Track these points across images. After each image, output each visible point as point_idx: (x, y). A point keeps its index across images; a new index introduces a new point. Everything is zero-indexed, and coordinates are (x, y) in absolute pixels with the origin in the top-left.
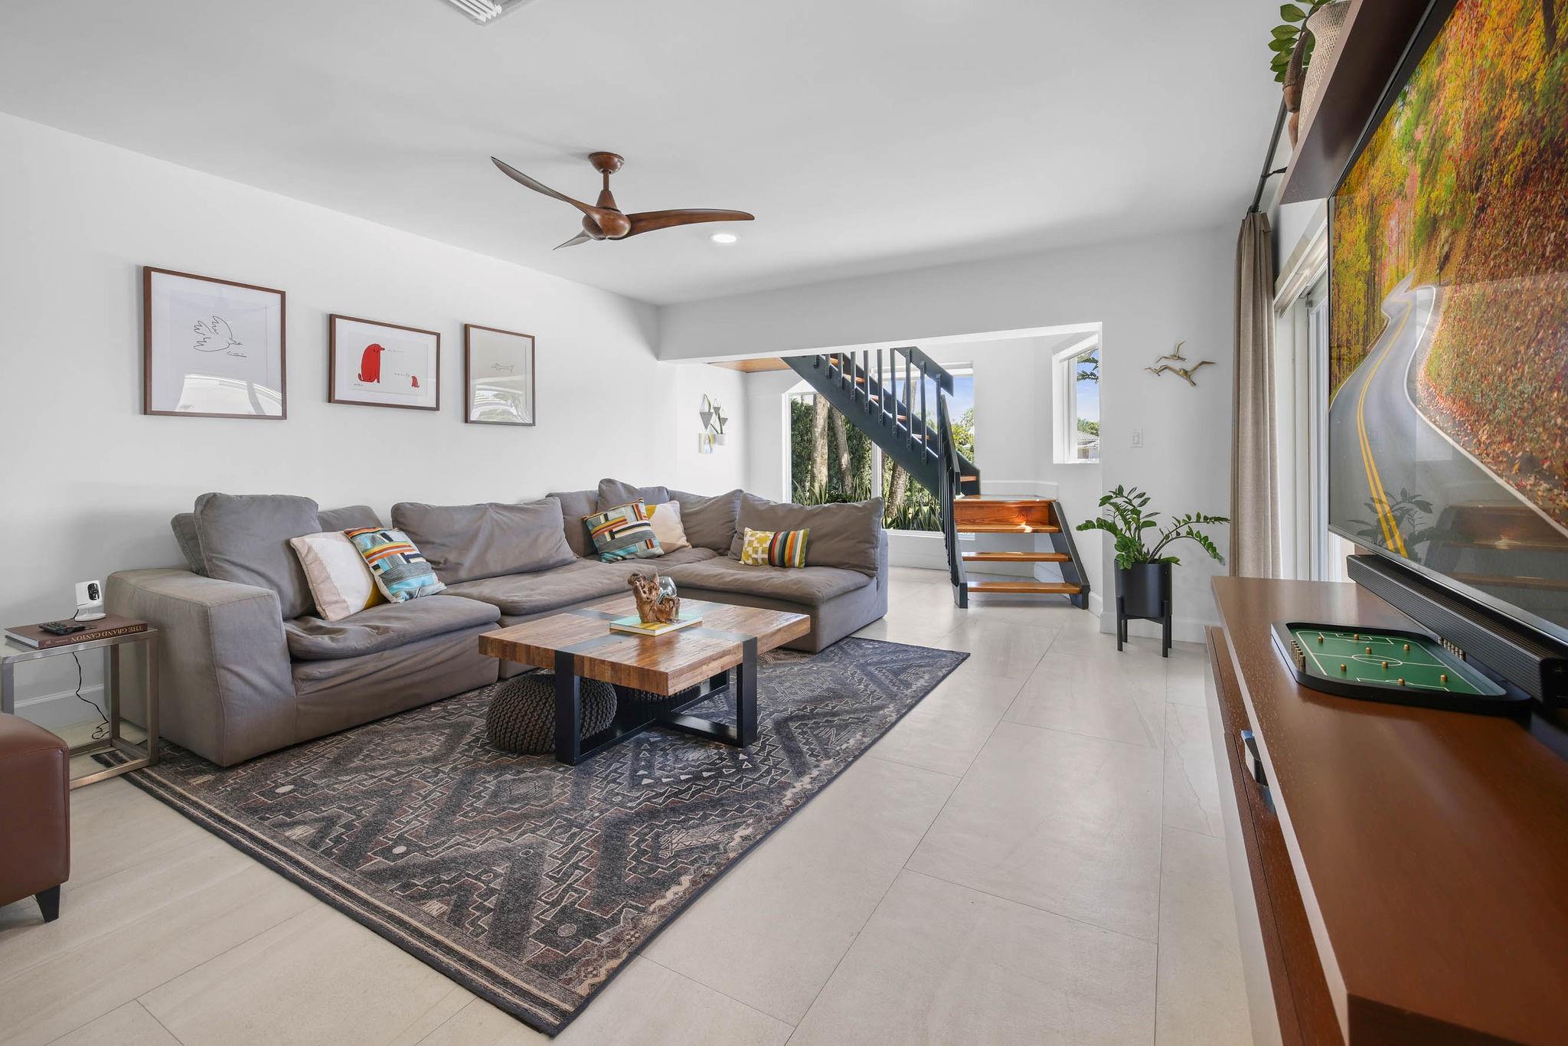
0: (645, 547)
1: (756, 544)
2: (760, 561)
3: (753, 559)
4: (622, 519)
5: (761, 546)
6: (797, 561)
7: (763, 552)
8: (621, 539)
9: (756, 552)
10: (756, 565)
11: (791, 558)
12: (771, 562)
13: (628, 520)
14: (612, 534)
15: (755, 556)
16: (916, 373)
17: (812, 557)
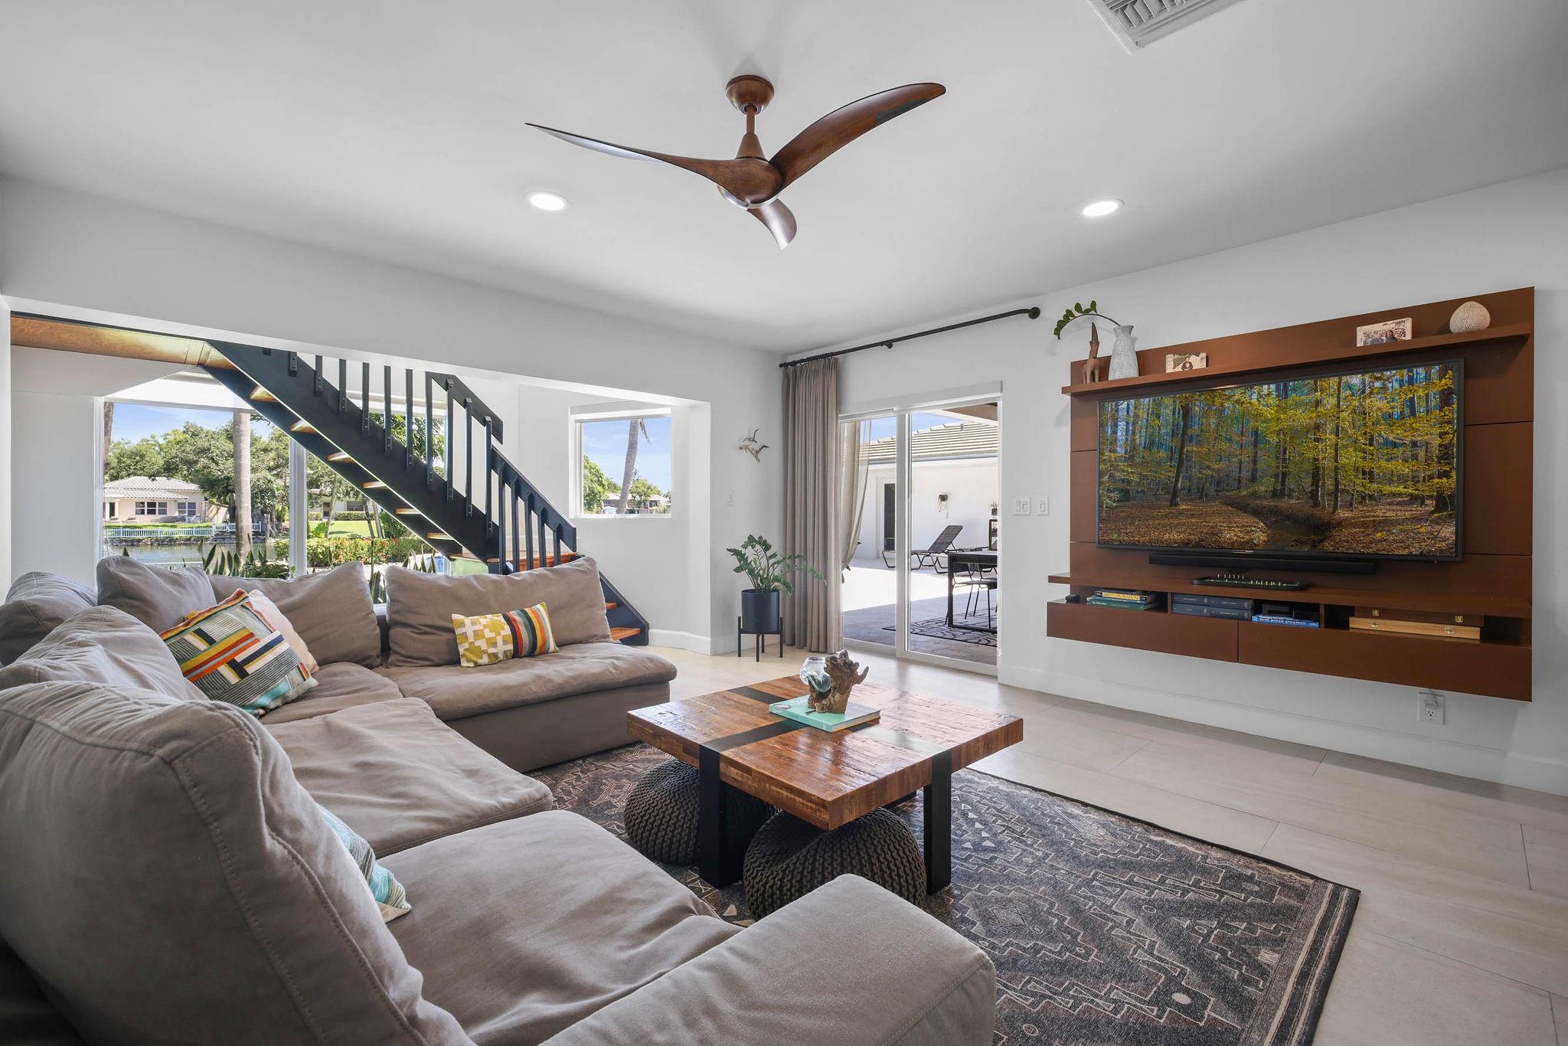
0: (300, 679)
1: (488, 634)
2: (501, 656)
3: (489, 655)
4: (244, 634)
5: (498, 634)
6: (552, 645)
7: (505, 642)
8: (260, 673)
9: (494, 644)
10: (495, 662)
11: (545, 642)
12: (517, 654)
13: (258, 634)
14: (239, 668)
15: (492, 650)
16: (460, 412)
17: (567, 636)
